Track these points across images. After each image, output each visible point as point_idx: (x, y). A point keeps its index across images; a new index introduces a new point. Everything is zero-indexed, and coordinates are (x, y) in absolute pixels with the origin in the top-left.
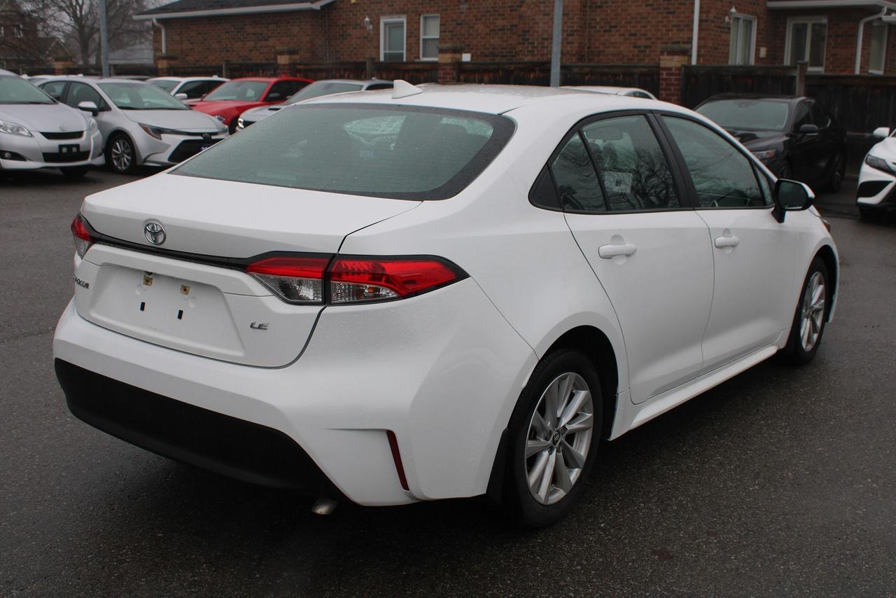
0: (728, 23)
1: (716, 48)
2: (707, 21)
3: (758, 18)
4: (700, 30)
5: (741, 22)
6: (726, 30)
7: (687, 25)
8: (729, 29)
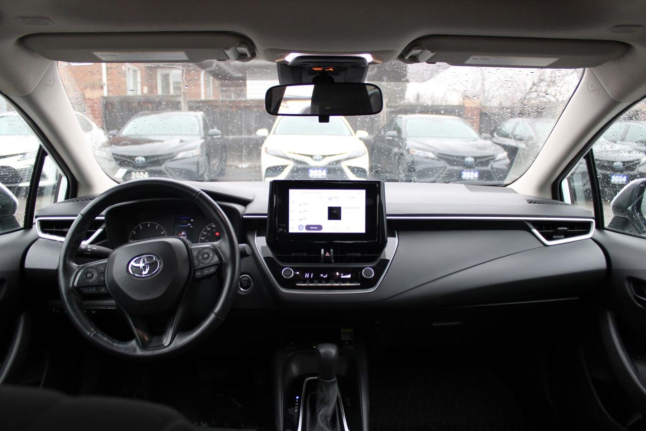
0: (125, 71)
1: (119, 87)
2: (111, 68)
3: (140, 69)
4: (108, 74)
5: (131, 70)
6: (124, 75)
7: (97, 71)
8: (125, 74)
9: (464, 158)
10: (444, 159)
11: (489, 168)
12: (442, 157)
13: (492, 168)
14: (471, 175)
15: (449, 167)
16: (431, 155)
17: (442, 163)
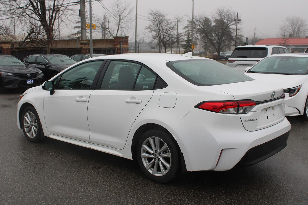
9: (26, 74)
10: (18, 76)
11: (37, 78)
12: (15, 74)
13: (38, 78)
14: (30, 82)
15: (20, 79)
16: (10, 74)
17: (17, 78)
